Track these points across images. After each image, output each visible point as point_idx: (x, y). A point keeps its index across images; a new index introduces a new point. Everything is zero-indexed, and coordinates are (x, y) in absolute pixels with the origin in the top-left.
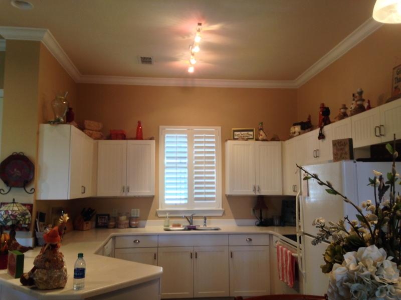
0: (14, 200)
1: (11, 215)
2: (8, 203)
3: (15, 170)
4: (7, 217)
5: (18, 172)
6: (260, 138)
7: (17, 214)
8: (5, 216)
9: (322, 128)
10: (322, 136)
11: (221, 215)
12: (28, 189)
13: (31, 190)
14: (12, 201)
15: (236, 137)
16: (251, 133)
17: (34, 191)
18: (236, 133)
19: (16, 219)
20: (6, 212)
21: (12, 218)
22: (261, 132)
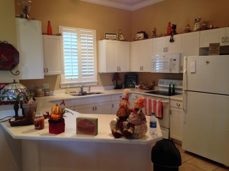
0: (14, 81)
1: (22, 92)
2: (10, 83)
3: (2, 56)
4: (19, 94)
5: (5, 57)
6: (121, 39)
7: (25, 91)
8: (17, 94)
9: (172, 36)
10: (172, 41)
11: (96, 84)
12: (14, 71)
13: (16, 72)
14: (13, 82)
15: (107, 38)
16: (115, 36)
17: (18, 73)
18: (107, 35)
19: (25, 96)
20: (16, 90)
21: (23, 95)
22: (122, 36)
